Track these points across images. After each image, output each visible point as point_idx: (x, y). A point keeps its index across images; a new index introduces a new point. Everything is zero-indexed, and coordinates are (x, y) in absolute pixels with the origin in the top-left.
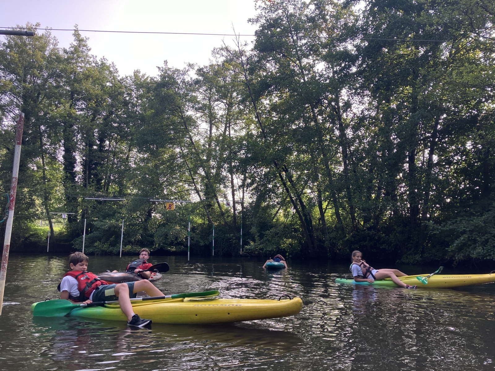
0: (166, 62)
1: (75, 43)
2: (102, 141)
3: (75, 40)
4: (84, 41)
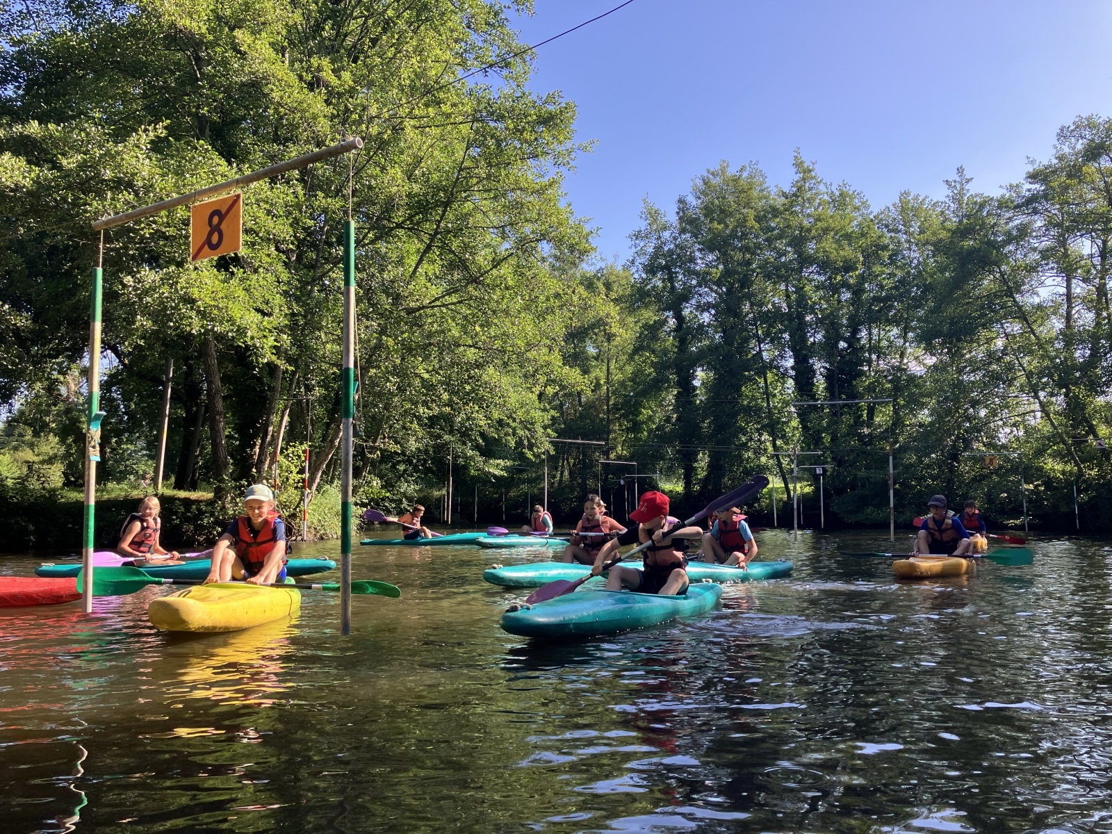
0: (960, 171)
1: (798, 177)
2: (855, 331)
3: (797, 173)
4: (810, 171)
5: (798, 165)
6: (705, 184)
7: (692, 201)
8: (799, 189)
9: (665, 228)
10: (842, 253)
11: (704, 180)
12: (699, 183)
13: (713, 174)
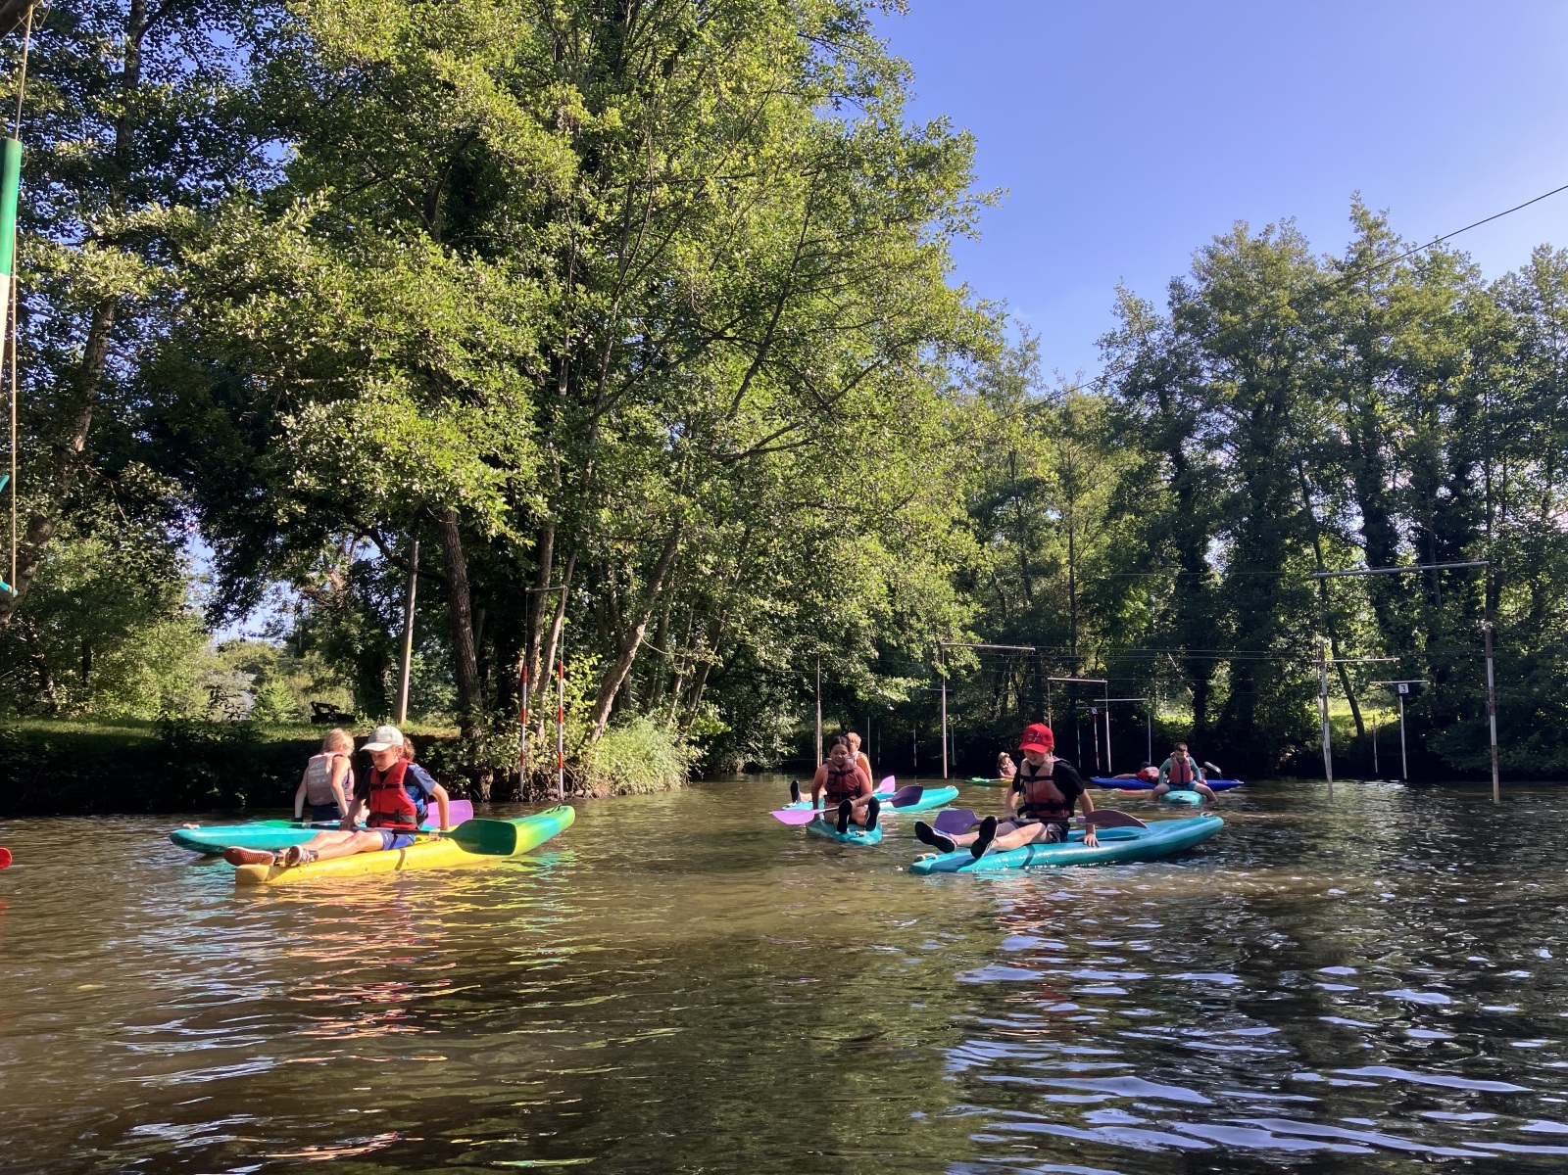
1: (1358, 237)
2: (1462, 470)
3: (1356, 231)
4: (1378, 225)
5: (1359, 217)
6: (1212, 257)
7: (1193, 285)
8: (1362, 254)
9: (1152, 329)
10: (1435, 348)
11: (1209, 252)
12: (1204, 258)
13: (1223, 242)
